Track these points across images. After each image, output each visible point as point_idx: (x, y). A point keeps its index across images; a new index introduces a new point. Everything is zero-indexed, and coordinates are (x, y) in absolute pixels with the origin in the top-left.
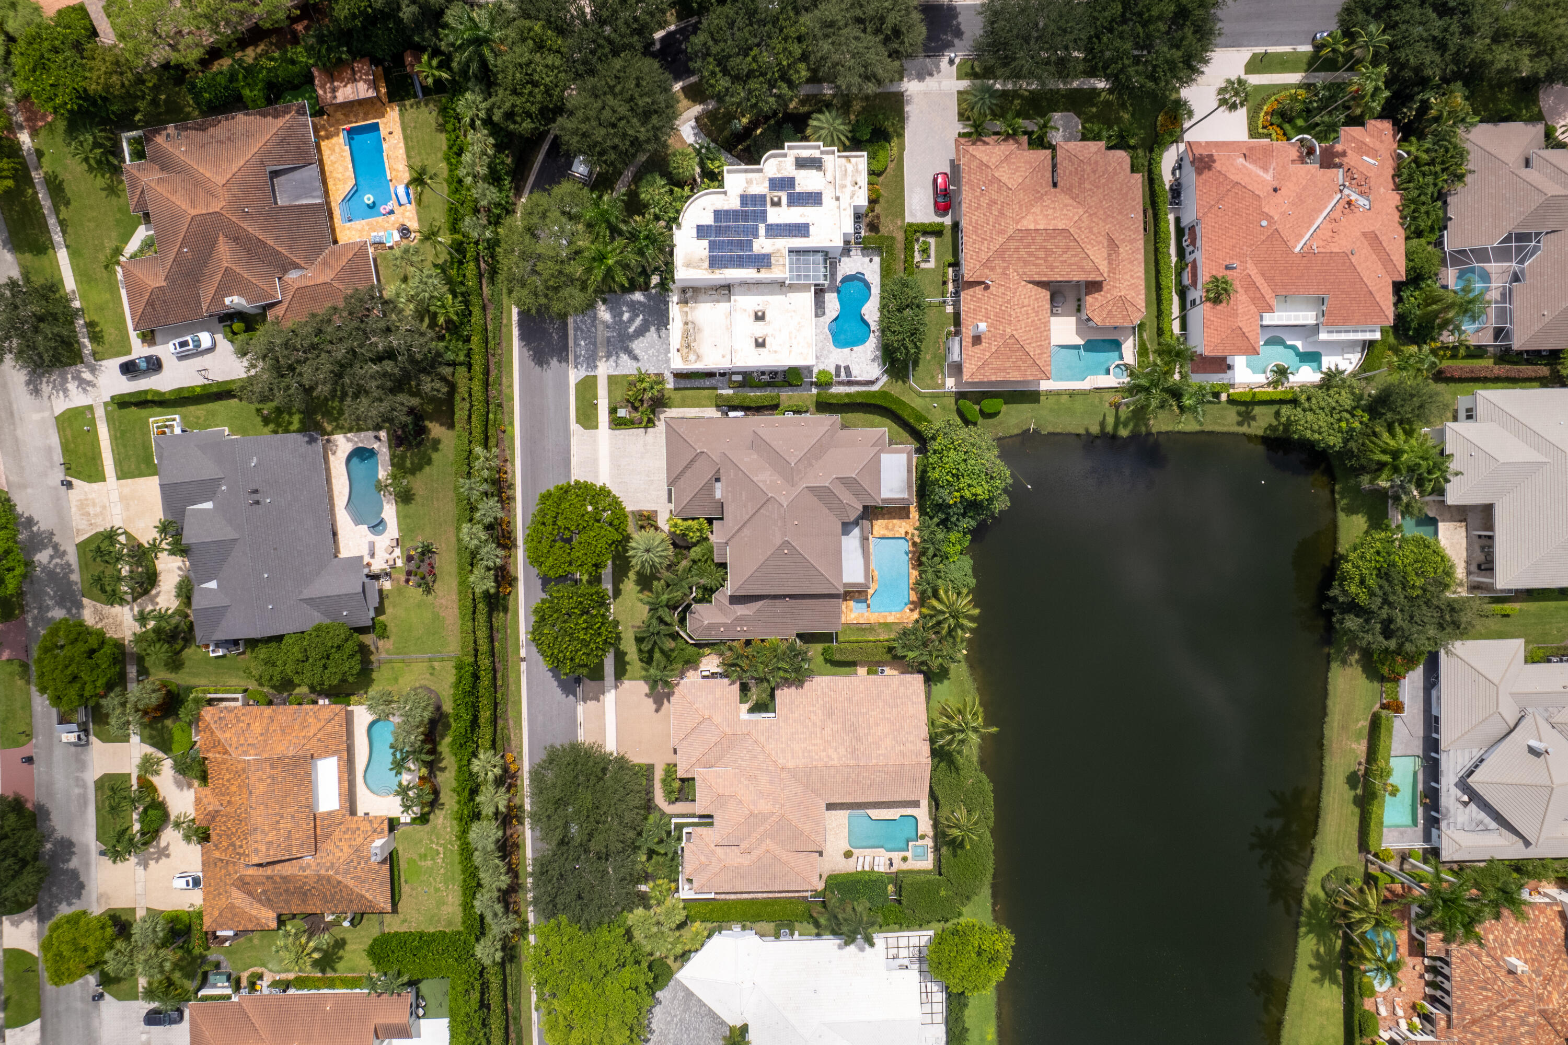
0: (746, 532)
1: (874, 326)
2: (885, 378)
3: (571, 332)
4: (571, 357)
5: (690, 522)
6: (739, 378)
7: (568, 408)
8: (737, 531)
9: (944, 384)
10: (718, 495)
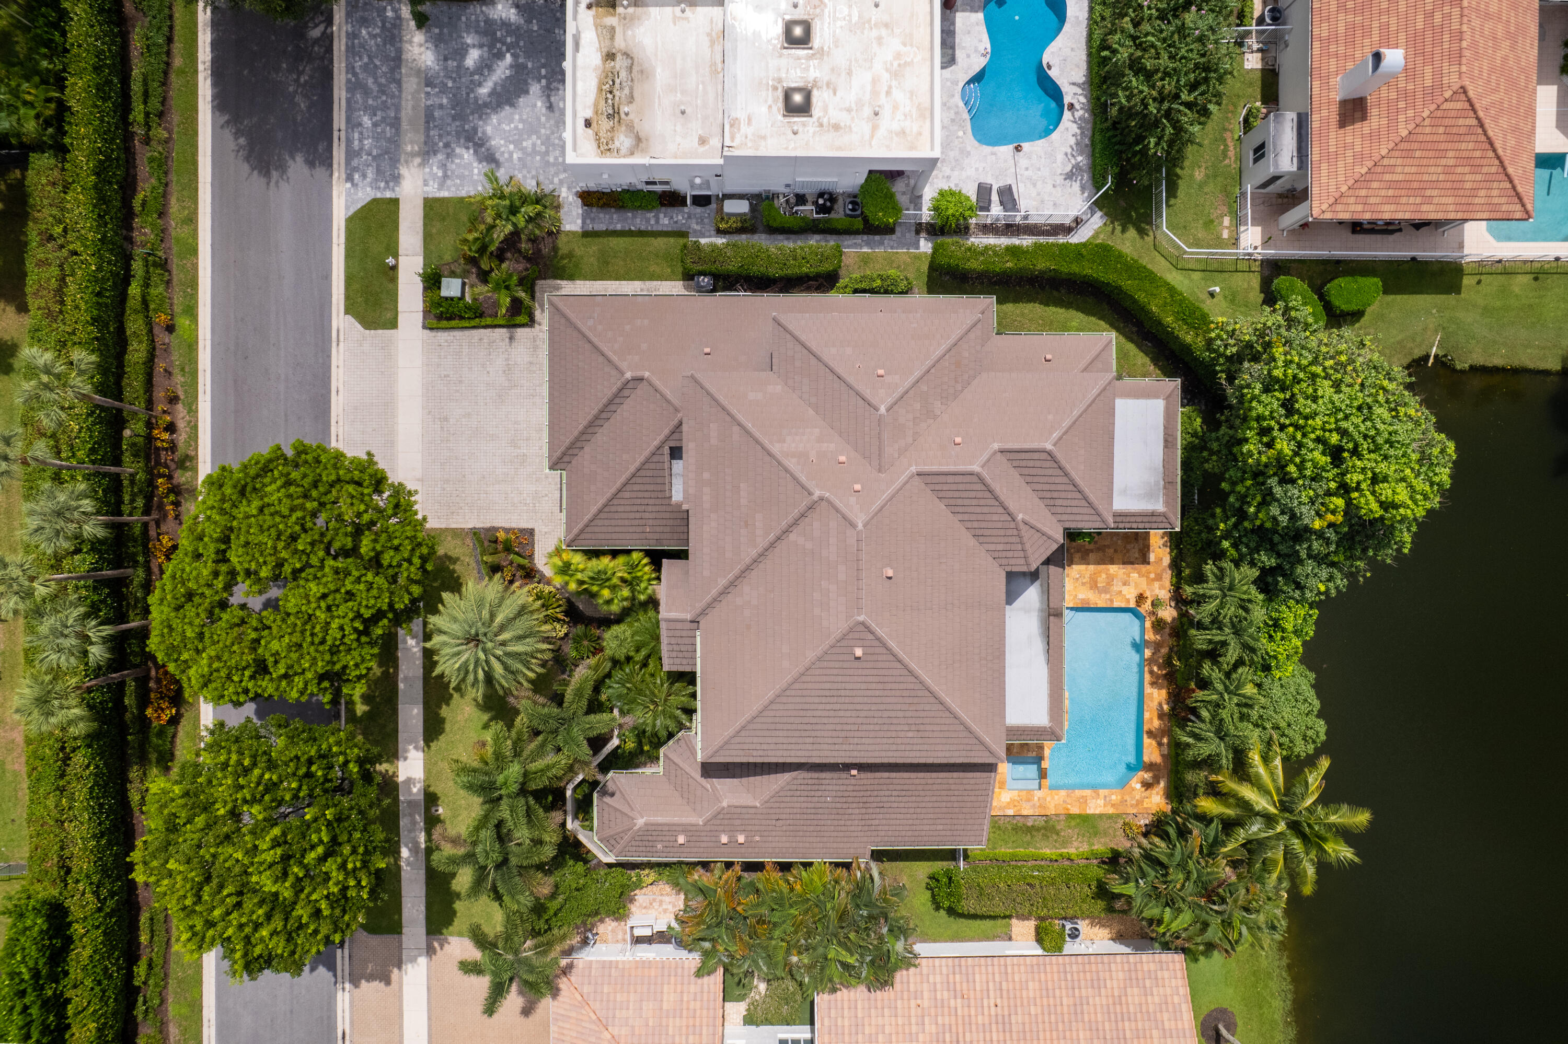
0: (748, 592)
1: (1074, 94)
2: (1097, 221)
3: (340, 93)
4: (339, 154)
5: (605, 561)
6: (742, 207)
7: (327, 277)
8: (725, 592)
9: (1236, 242)
10: (677, 495)
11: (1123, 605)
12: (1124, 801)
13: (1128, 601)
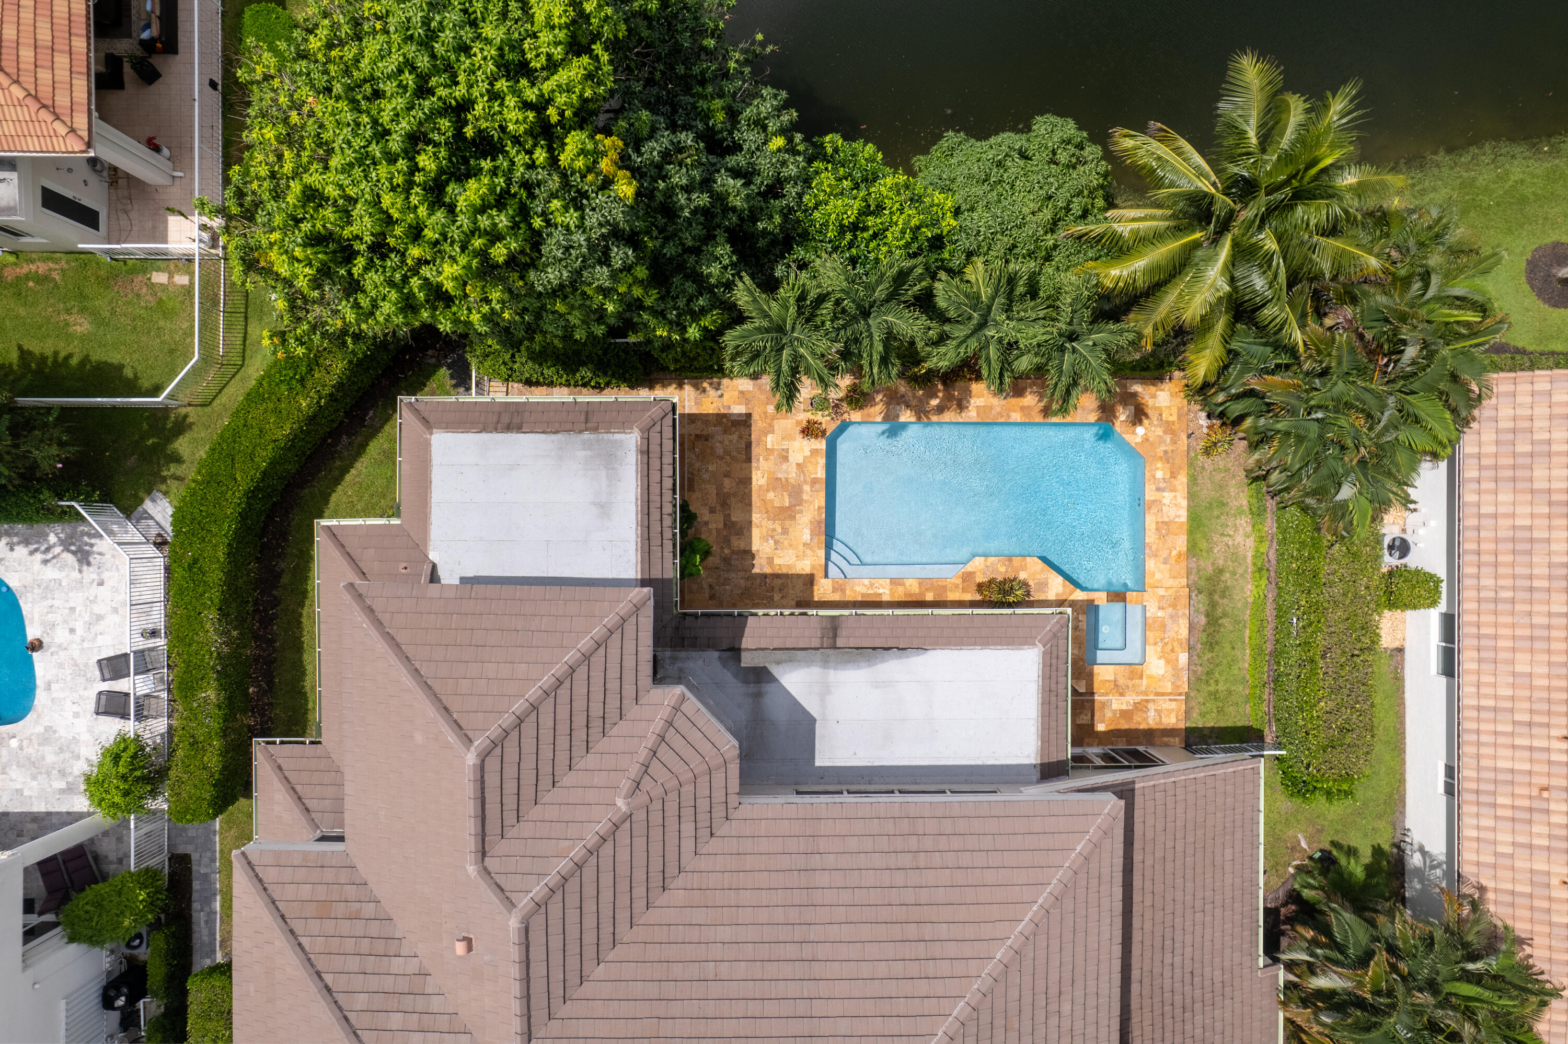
9: (195, 262)
11: (822, 461)
12: (1167, 457)
13: (814, 452)
